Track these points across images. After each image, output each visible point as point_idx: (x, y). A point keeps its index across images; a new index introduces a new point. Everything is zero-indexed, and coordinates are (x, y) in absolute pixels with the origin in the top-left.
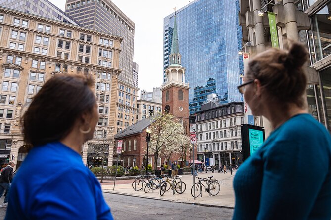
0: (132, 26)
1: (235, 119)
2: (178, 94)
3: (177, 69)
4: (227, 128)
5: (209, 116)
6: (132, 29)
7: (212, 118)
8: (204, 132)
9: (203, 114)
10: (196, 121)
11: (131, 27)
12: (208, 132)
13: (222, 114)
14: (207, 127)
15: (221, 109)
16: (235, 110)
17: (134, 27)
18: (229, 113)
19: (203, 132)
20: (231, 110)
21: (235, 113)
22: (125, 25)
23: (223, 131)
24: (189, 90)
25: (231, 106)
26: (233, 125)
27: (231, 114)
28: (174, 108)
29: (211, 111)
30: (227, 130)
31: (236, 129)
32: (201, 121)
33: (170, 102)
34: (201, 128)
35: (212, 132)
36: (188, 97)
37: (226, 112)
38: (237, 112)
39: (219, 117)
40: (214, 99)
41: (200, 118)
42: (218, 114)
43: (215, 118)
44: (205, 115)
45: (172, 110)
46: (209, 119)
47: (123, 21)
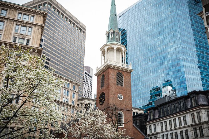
0: (84, 28)
1: (198, 113)
2: (115, 77)
3: (115, 47)
4: (189, 126)
5: (163, 113)
6: (84, 32)
7: (168, 115)
8: (160, 133)
9: (157, 111)
10: (148, 120)
11: (82, 30)
12: (164, 134)
13: (180, 108)
14: (162, 127)
15: (179, 101)
16: (197, 102)
17: (85, 30)
18: (189, 106)
19: (157, 133)
20: (192, 102)
21: (198, 106)
22: (76, 28)
23: (184, 132)
24: (132, 73)
25: (191, 96)
26: (197, 122)
27: (192, 107)
28: (111, 96)
29: (166, 106)
30: (189, 129)
31: (201, 127)
32: (154, 119)
33: (106, 89)
34: (155, 128)
35: (169, 133)
36: (130, 82)
37: (185, 105)
38: (200, 103)
39: (176, 113)
40: (170, 92)
41: (154, 116)
42: (175, 109)
43: (172, 114)
44: (159, 112)
45: (108, 98)
46: (164, 116)
47: (74, 24)
